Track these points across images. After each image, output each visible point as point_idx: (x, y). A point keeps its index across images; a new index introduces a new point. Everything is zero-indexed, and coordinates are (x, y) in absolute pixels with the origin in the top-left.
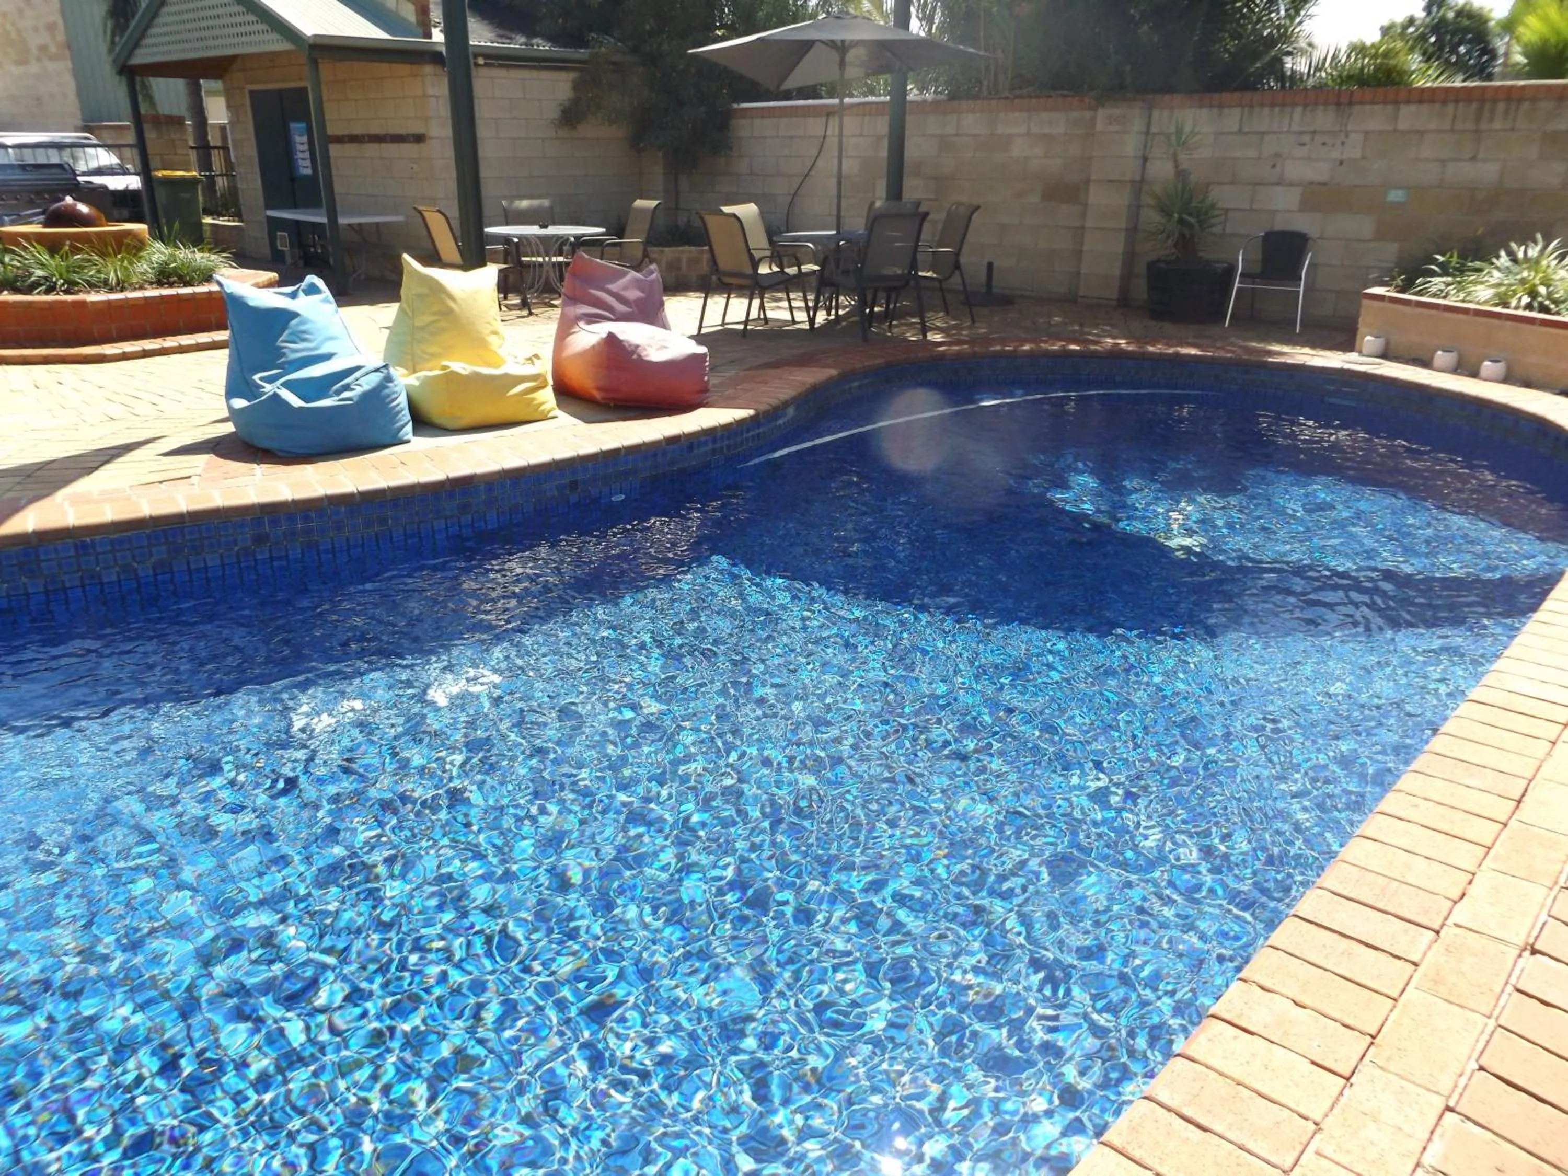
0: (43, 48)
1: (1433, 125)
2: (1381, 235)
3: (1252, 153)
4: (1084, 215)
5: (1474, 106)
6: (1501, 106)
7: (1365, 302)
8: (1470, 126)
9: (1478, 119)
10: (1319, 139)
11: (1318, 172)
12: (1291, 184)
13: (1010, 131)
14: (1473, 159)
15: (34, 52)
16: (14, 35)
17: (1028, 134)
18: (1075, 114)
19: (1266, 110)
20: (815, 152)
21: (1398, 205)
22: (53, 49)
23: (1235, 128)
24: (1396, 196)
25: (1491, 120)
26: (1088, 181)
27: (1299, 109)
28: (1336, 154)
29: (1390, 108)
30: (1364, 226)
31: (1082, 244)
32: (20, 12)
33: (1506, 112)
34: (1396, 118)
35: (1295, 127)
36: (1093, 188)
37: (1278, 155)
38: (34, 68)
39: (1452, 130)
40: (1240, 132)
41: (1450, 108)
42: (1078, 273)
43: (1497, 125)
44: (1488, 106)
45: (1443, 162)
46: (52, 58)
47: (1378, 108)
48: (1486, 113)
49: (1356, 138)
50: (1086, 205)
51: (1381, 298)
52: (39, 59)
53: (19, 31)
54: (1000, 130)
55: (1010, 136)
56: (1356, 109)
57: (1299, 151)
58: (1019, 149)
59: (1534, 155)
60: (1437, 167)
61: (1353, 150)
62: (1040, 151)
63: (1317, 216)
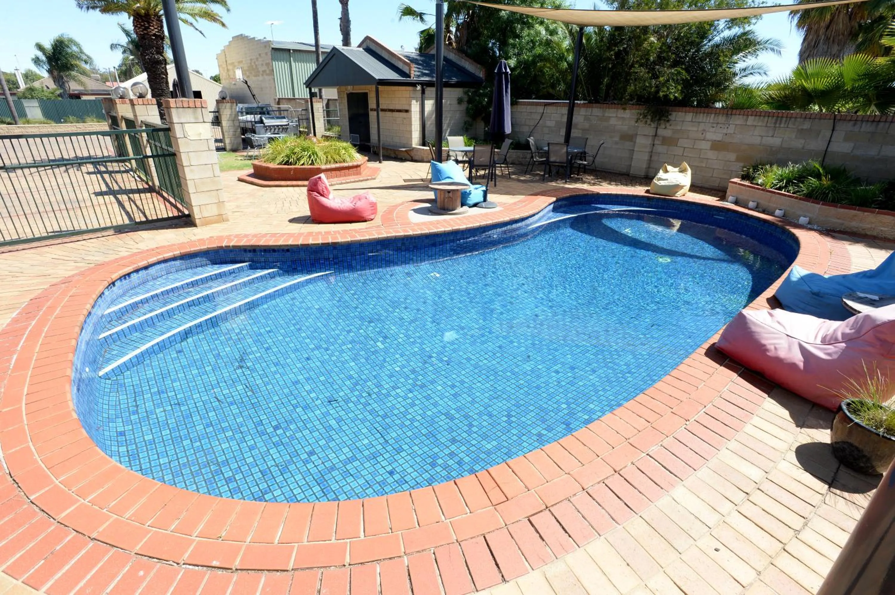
0: (264, 71)
1: (760, 124)
2: (738, 160)
3: (695, 129)
4: (634, 146)
5: (775, 118)
6: (784, 119)
7: (730, 184)
8: (773, 125)
9: (776, 123)
10: (719, 126)
11: (718, 137)
12: (707, 141)
13: (611, 115)
14: (772, 136)
15: (261, 73)
16: (254, 67)
17: (616, 117)
18: (634, 111)
19: (701, 114)
20: (539, 118)
21: (745, 151)
22: (268, 72)
23: (690, 120)
24: (744, 147)
25: (780, 124)
26: (636, 135)
27: (713, 115)
28: (725, 131)
29: (745, 117)
30: (732, 156)
31: (633, 155)
32: (257, 59)
33: (786, 121)
34: (747, 120)
35: (711, 121)
36: (638, 137)
37: (704, 130)
38: (261, 78)
39: (766, 126)
40: (692, 121)
41: (766, 118)
42: (630, 165)
44: (779, 119)
45: (762, 137)
46: (267, 75)
47: (741, 117)
48: (778, 122)
49: (732, 127)
50: (635, 142)
51: (736, 183)
52: (262, 75)
53: (256, 66)
54: (606, 115)
55: (610, 117)
56: (733, 116)
57: (712, 130)
58: (613, 121)
59: (794, 137)
60: (759, 138)
61: (731, 130)
62: (620, 123)
63: (716, 152)
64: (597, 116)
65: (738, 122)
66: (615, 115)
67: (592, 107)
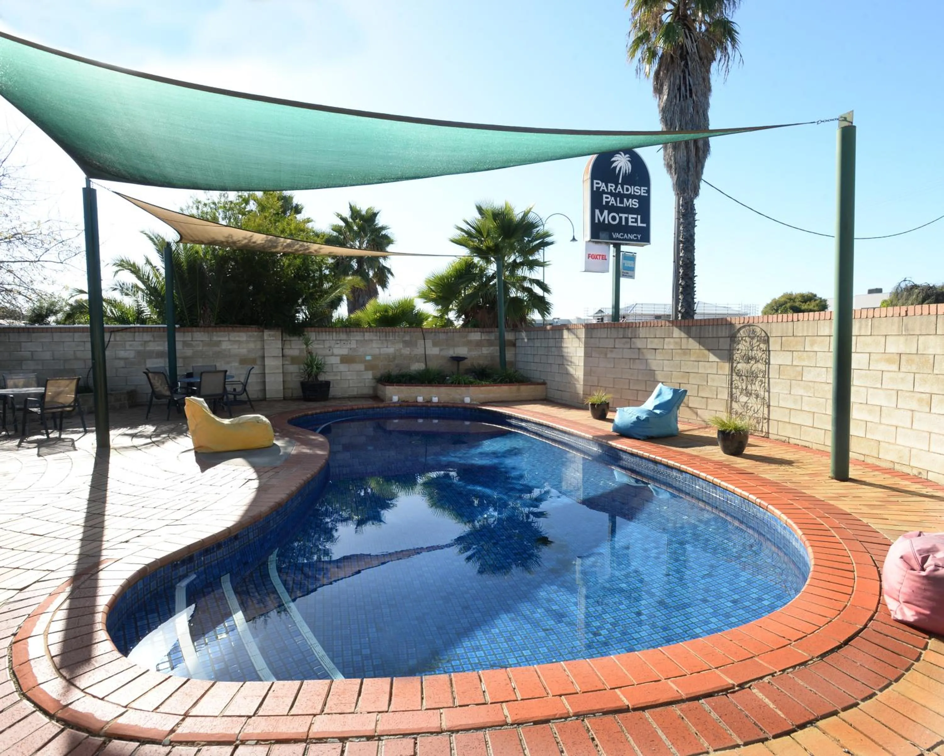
2: (367, 369)
3: (321, 346)
4: (263, 369)
5: (384, 333)
6: (391, 333)
8: (384, 338)
9: (386, 337)
10: (342, 342)
11: (344, 351)
12: (336, 356)
13: (221, 339)
14: (386, 347)
19: (324, 333)
21: (369, 361)
24: (368, 358)
25: (389, 337)
26: (263, 357)
27: (334, 334)
28: (349, 346)
29: (362, 333)
30: (361, 367)
31: (265, 379)
35: (334, 338)
36: (266, 359)
37: (330, 347)
39: (380, 340)
40: (317, 340)
41: (378, 333)
42: (264, 390)
43: (391, 338)
44: (387, 334)
45: (379, 348)
47: (358, 333)
49: (353, 342)
50: (263, 365)
54: (215, 338)
55: (220, 341)
56: (352, 333)
57: (337, 346)
58: (225, 346)
59: (401, 346)
60: (378, 350)
61: (354, 345)
62: (236, 346)
63: (347, 365)
64: (202, 341)
65: (358, 338)
66: (227, 339)
67: (192, 332)
